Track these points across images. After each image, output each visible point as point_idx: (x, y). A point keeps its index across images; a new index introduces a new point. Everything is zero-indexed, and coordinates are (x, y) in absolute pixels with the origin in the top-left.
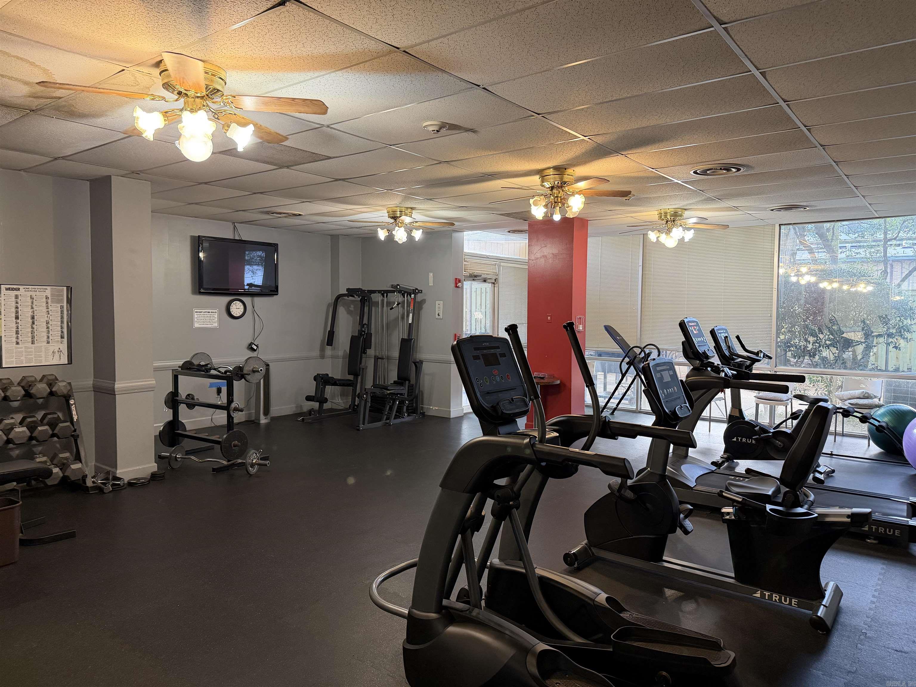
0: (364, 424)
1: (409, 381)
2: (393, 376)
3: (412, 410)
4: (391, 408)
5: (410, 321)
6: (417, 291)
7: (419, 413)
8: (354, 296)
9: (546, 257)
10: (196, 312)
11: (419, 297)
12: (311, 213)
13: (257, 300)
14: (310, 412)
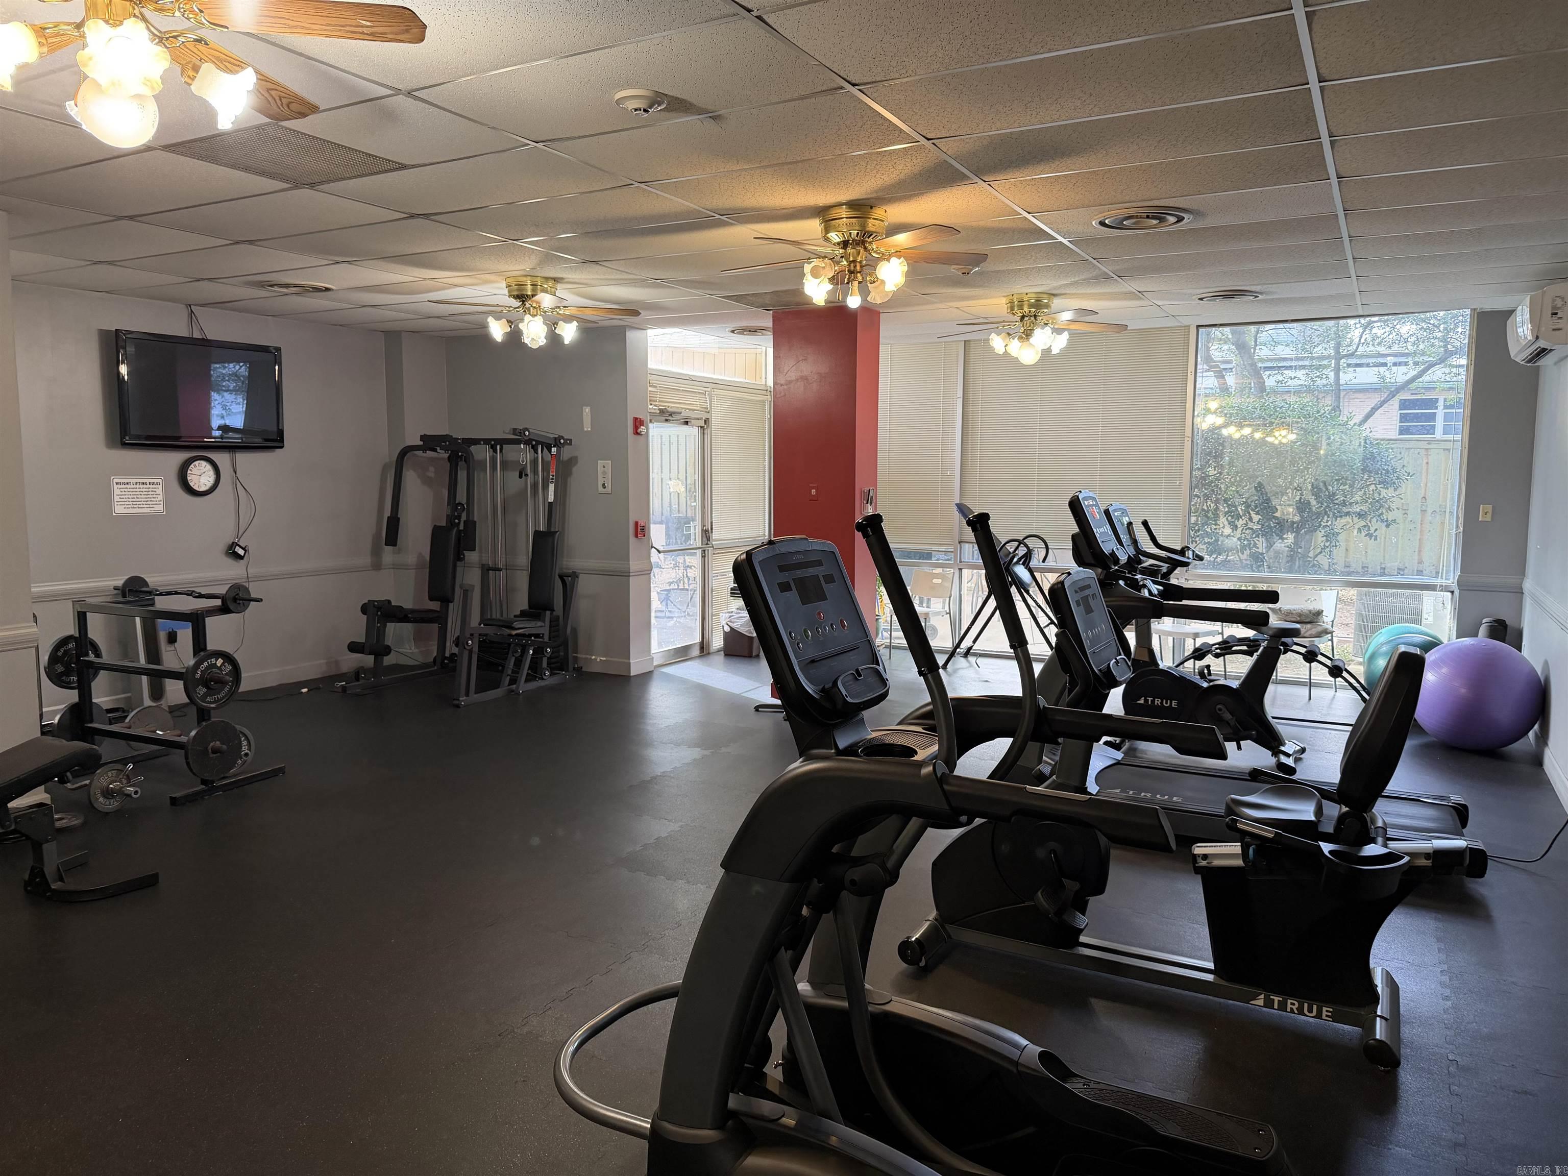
0: (467, 695)
1: (552, 610)
2: (521, 602)
3: (559, 664)
4: (519, 663)
5: (551, 498)
6: (562, 441)
7: (571, 668)
8: (435, 450)
9: (807, 379)
10: (117, 483)
11: (567, 453)
12: (352, 285)
13: (242, 458)
14: (357, 675)
